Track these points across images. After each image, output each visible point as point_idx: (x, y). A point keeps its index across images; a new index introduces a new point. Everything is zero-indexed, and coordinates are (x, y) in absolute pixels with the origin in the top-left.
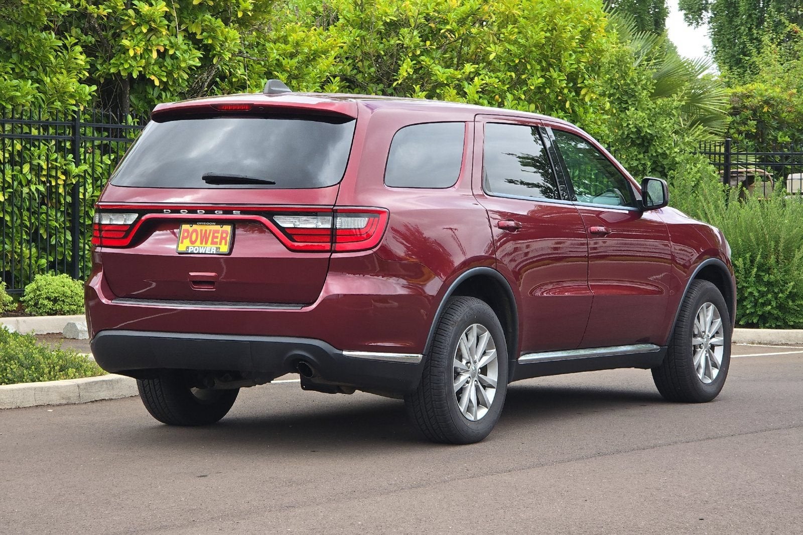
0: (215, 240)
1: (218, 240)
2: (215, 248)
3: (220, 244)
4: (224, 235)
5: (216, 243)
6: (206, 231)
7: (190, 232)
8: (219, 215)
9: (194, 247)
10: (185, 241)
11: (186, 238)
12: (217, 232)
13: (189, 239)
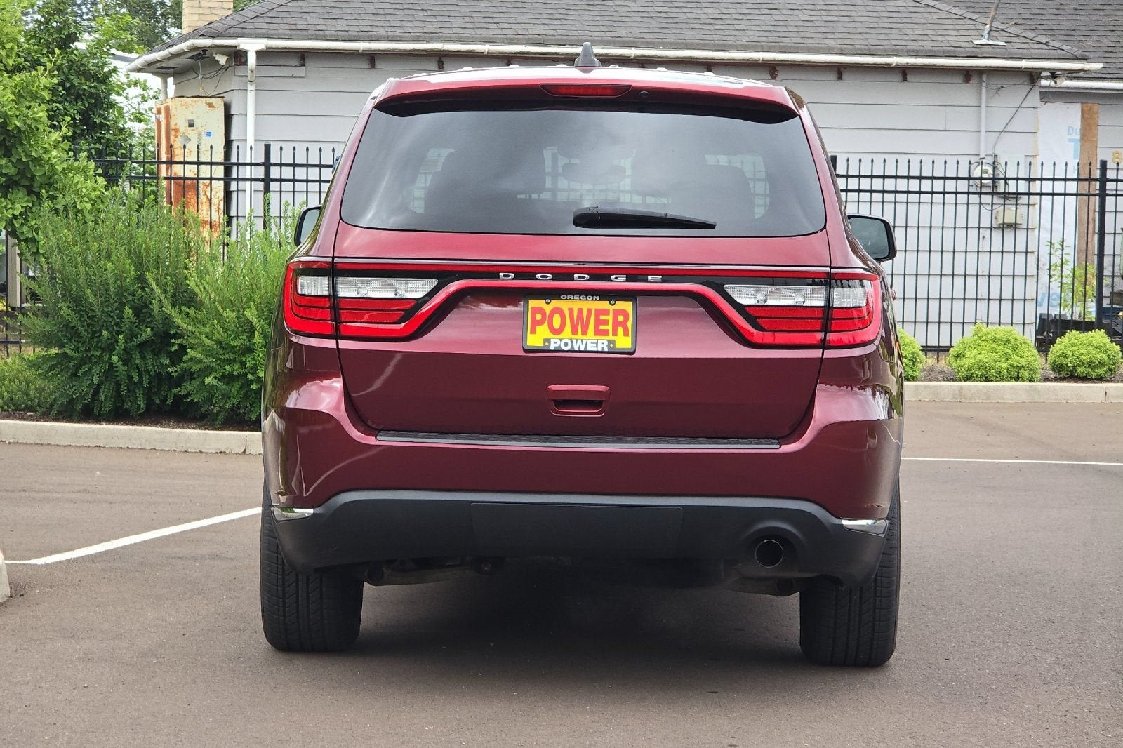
0: (602, 327)
1: (610, 327)
2: (606, 343)
3: (615, 333)
4: (621, 318)
5: (606, 333)
6: (580, 311)
7: (548, 313)
8: (619, 282)
9: (561, 340)
10: (538, 328)
11: (541, 323)
12: (606, 312)
13: (546, 325)
